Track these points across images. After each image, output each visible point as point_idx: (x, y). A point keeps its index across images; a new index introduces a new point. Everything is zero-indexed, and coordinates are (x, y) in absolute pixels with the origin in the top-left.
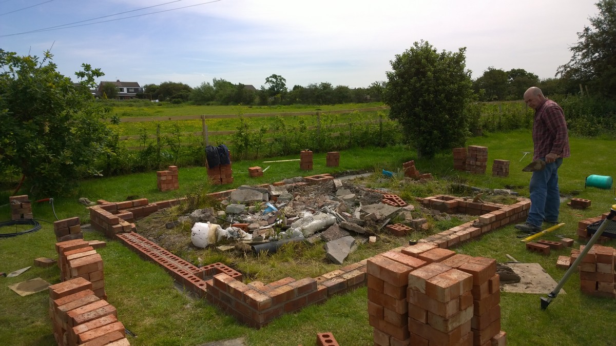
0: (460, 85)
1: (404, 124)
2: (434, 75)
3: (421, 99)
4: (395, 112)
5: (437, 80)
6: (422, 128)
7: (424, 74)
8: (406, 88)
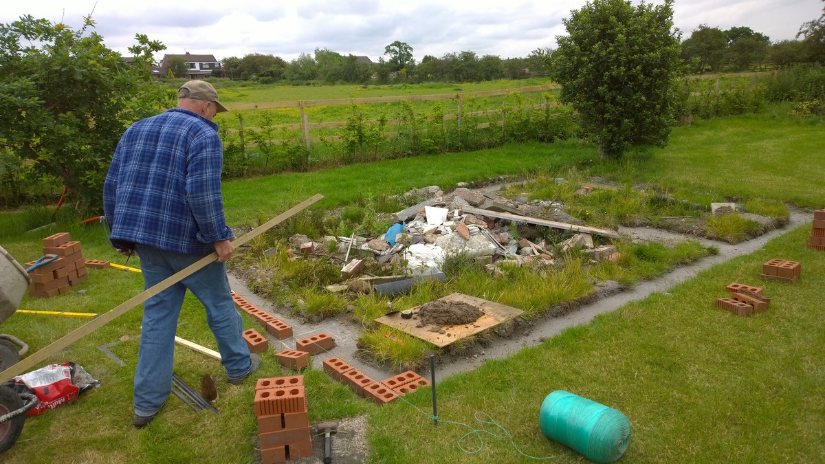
0: (664, 52)
1: (580, 109)
2: (628, 38)
3: (607, 73)
4: (569, 93)
5: (631, 45)
6: (607, 116)
7: (612, 38)
8: (585, 59)
